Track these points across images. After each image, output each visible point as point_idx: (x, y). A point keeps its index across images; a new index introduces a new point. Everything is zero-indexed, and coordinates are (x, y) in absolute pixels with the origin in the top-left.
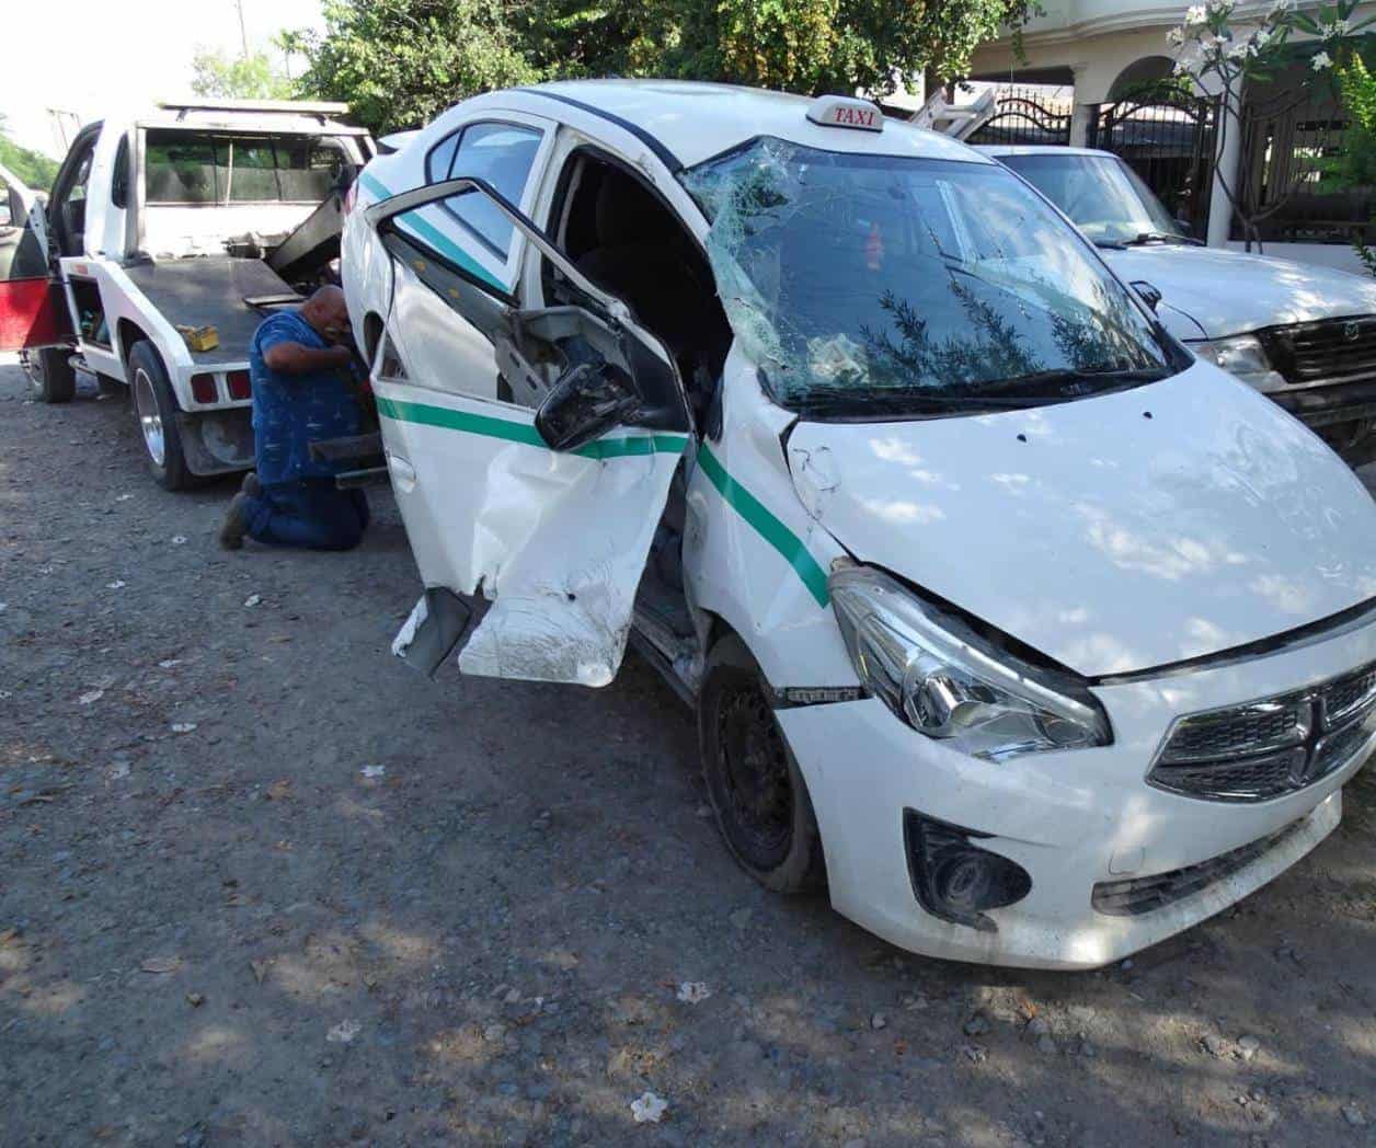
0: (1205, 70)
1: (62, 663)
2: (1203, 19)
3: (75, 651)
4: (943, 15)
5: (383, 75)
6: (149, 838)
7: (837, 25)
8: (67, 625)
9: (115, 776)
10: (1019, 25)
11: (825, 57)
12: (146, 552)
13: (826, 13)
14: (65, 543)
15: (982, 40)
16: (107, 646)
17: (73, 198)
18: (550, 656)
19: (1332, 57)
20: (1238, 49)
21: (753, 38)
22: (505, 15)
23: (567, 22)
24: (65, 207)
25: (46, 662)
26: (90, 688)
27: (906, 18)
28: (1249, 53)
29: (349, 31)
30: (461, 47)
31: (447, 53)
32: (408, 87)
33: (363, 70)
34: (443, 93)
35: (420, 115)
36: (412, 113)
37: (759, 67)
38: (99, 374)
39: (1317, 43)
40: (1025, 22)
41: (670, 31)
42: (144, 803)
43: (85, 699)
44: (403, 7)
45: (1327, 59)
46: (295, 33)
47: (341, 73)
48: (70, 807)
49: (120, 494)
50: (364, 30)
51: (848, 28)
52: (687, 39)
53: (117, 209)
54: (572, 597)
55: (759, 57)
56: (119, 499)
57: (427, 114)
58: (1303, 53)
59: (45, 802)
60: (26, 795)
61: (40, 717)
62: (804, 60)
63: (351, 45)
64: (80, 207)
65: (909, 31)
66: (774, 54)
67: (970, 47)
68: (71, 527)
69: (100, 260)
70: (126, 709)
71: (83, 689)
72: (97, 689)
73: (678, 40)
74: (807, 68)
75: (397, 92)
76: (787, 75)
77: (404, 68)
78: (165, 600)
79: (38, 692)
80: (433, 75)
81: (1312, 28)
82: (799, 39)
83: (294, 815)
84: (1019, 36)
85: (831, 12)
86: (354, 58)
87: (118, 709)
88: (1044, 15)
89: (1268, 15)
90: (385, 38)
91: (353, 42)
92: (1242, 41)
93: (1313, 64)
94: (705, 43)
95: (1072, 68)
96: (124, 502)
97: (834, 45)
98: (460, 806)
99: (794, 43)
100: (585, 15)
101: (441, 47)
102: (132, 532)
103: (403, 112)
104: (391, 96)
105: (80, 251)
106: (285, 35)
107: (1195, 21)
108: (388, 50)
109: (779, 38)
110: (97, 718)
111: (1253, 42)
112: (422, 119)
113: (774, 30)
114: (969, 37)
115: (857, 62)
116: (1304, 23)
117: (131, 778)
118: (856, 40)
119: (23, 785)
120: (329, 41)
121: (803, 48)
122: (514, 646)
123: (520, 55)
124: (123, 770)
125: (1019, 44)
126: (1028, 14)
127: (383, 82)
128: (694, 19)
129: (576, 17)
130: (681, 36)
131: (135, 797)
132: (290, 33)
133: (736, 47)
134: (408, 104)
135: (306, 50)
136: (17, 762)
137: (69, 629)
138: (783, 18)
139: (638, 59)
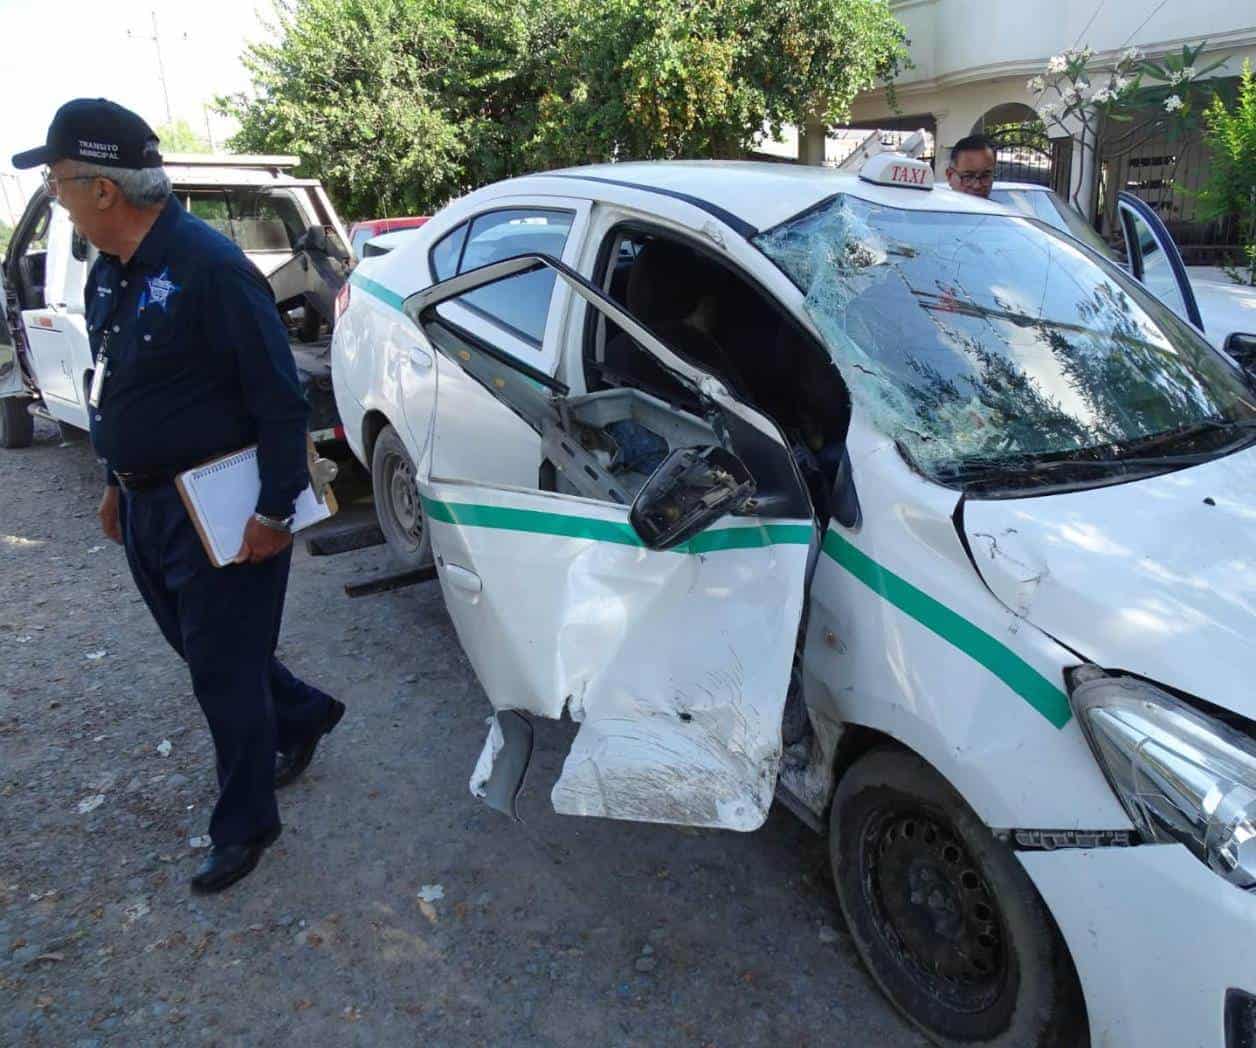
0: (1066, 114)
1: (52, 757)
2: (1064, 67)
3: (67, 741)
4: (827, 68)
5: (311, 134)
6: (187, 1011)
7: (732, 78)
8: (54, 706)
9: (133, 918)
10: (891, 78)
11: (722, 107)
12: (127, 613)
13: (722, 69)
14: (40, 605)
15: (861, 91)
16: (100, 732)
17: (30, 252)
18: (676, 793)
19: (1182, 100)
20: (1100, 94)
21: (656, 93)
22: (421, 78)
23: (478, 82)
24: (23, 262)
25: (36, 755)
26: (89, 792)
27: (794, 71)
28: (1110, 97)
29: (278, 95)
30: (384, 106)
31: (372, 112)
32: (334, 144)
33: (292, 130)
34: (366, 149)
35: (347, 169)
36: (339, 167)
37: (662, 118)
38: (62, 423)
39: (1167, 87)
40: (896, 74)
41: (578, 87)
42: (172, 956)
43: (86, 806)
44: (328, 72)
45: (1178, 101)
46: (228, 98)
47: (272, 134)
48: (85, 967)
49: (91, 547)
50: (291, 92)
51: (741, 81)
52: (593, 94)
53: (78, 263)
54: (686, 717)
55: (661, 109)
56: (90, 551)
57: (353, 167)
58: (1156, 97)
59: (54, 961)
60: (29, 953)
61: (36, 834)
62: (701, 111)
63: (282, 108)
64: (39, 261)
65: (798, 82)
66: (674, 106)
67: (850, 97)
68: (44, 587)
69: (62, 312)
70: (131, 817)
71: (82, 793)
72: (98, 793)
73: (585, 96)
74: (704, 118)
75: (324, 149)
76: (686, 124)
77: (330, 127)
78: (157, 670)
79: (29, 800)
80: (360, 133)
81: (1161, 75)
82: (698, 92)
83: (353, 964)
84: (891, 87)
85: (726, 68)
86: (283, 119)
87: (123, 819)
88: (913, 67)
89: (1117, 64)
90: (313, 100)
91: (283, 105)
92: (1100, 87)
93: (1166, 106)
94: (609, 98)
95: (934, 114)
96: (96, 554)
97: (730, 97)
98: (544, 939)
99: (693, 96)
100: (497, 75)
101: (365, 106)
102: (109, 589)
103: (331, 167)
104: (320, 152)
105: (41, 304)
106: (217, 99)
107: (1056, 70)
108: (316, 111)
109: (679, 92)
110: (101, 833)
111: (1112, 87)
112: (348, 172)
113: (675, 84)
114: (849, 88)
115: (750, 111)
116: (1152, 69)
117: (151, 919)
118: (749, 91)
119: (27, 935)
120: (257, 104)
121: (701, 101)
122: (623, 780)
123: (437, 113)
124: (142, 909)
125: (891, 95)
126: (899, 68)
127: (311, 140)
128: (599, 77)
129: (488, 77)
130: (588, 91)
131: (160, 946)
132: (222, 97)
133: (641, 100)
134: (334, 159)
135: (236, 112)
136: (15, 902)
137: (55, 712)
138: (683, 73)
139: (547, 113)
